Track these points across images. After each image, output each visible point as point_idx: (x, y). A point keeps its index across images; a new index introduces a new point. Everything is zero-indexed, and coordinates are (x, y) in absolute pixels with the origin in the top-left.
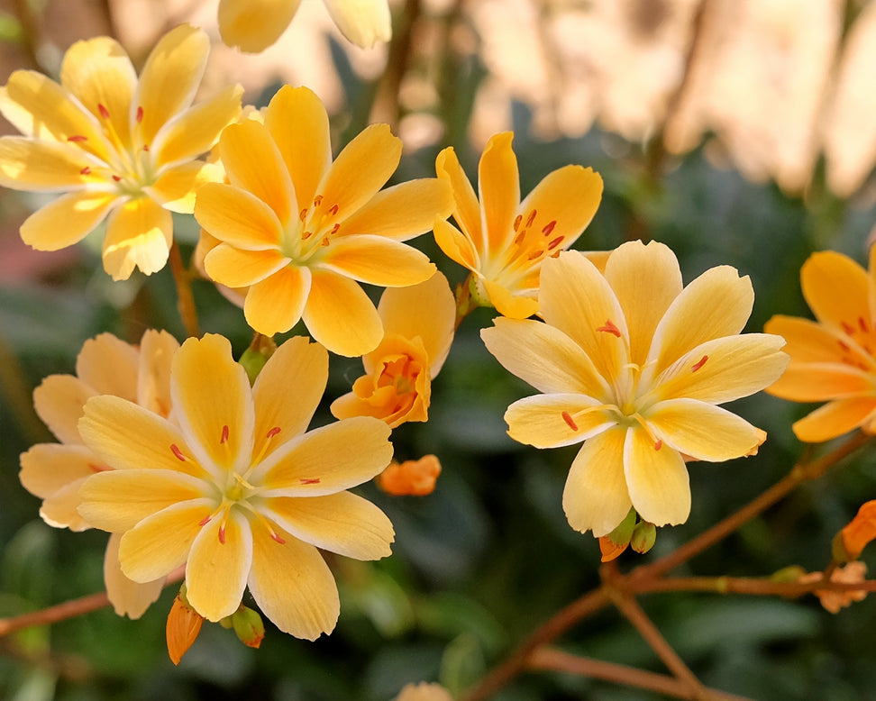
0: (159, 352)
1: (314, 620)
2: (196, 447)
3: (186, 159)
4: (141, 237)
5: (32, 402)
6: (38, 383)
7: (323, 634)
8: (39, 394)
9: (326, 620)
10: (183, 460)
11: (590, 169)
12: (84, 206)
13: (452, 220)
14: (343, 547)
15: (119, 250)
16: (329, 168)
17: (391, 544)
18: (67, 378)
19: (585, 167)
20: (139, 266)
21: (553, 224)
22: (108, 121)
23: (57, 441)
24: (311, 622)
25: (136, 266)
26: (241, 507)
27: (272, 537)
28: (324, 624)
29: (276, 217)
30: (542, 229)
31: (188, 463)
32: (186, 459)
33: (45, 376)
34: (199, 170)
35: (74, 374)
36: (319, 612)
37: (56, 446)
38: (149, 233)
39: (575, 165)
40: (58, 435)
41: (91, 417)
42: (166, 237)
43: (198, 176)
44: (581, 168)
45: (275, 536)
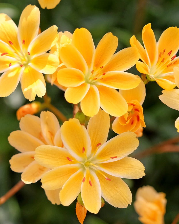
0: (47, 117)
1: (125, 201)
2: (74, 154)
3: (43, 53)
4: (34, 83)
5: (8, 142)
6: (9, 135)
7: (129, 205)
8: (10, 139)
9: (129, 200)
10: (71, 161)
11: (176, 27)
12: (11, 75)
13: (140, 60)
14: (129, 176)
15: (28, 90)
16: (95, 51)
17: (144, 171)
18: (18, 131)
19: (174, 27)
20: (37, 95)
21: (171, 52)
22: (13, 45)
23: (19, 152)
24: (124, 202)
25: (36, 95)
26: (92, 168)
27: (106, 179)
28: (128, 202)
29: (82, 72)
30: (168, 53)
31: (73, 161)
32: (72, 160)
33: (10, 133)
34: (48, 56)
35: (20, 129)
36: (126, 198)
37: (19, 154)
38: (36, 82)
39: (171, 27)
40: (19, 150)
41: (38, 154)
42: (42, 81)
43: (48, 59)
44: (173, 27)
45: (107, 178)
